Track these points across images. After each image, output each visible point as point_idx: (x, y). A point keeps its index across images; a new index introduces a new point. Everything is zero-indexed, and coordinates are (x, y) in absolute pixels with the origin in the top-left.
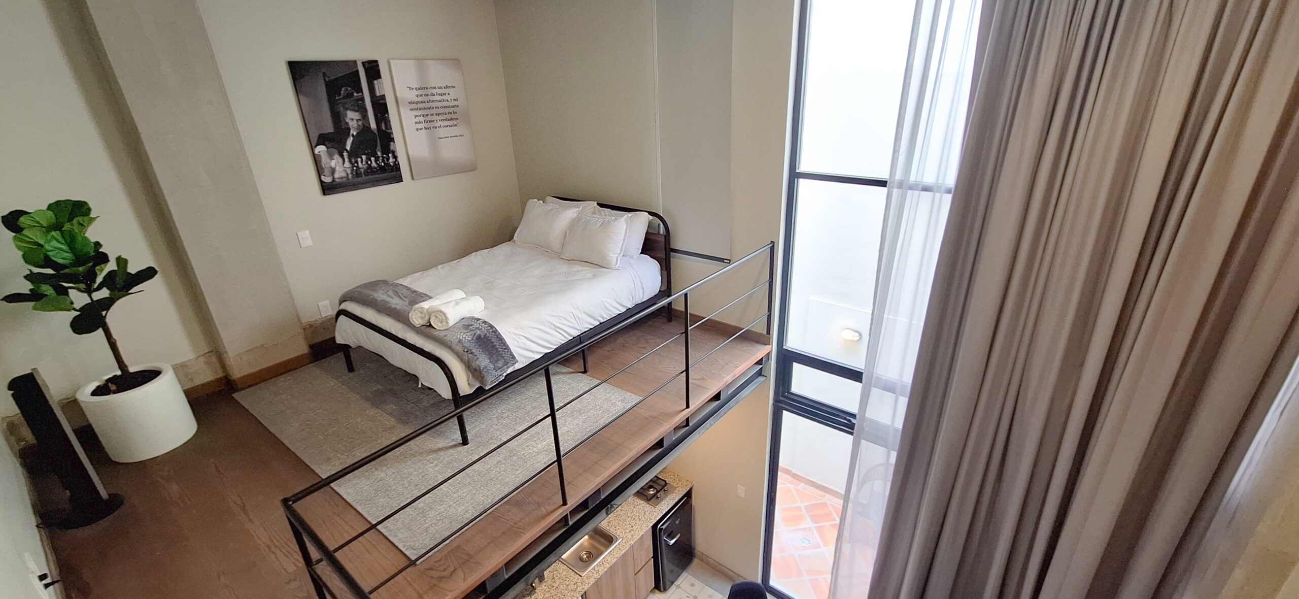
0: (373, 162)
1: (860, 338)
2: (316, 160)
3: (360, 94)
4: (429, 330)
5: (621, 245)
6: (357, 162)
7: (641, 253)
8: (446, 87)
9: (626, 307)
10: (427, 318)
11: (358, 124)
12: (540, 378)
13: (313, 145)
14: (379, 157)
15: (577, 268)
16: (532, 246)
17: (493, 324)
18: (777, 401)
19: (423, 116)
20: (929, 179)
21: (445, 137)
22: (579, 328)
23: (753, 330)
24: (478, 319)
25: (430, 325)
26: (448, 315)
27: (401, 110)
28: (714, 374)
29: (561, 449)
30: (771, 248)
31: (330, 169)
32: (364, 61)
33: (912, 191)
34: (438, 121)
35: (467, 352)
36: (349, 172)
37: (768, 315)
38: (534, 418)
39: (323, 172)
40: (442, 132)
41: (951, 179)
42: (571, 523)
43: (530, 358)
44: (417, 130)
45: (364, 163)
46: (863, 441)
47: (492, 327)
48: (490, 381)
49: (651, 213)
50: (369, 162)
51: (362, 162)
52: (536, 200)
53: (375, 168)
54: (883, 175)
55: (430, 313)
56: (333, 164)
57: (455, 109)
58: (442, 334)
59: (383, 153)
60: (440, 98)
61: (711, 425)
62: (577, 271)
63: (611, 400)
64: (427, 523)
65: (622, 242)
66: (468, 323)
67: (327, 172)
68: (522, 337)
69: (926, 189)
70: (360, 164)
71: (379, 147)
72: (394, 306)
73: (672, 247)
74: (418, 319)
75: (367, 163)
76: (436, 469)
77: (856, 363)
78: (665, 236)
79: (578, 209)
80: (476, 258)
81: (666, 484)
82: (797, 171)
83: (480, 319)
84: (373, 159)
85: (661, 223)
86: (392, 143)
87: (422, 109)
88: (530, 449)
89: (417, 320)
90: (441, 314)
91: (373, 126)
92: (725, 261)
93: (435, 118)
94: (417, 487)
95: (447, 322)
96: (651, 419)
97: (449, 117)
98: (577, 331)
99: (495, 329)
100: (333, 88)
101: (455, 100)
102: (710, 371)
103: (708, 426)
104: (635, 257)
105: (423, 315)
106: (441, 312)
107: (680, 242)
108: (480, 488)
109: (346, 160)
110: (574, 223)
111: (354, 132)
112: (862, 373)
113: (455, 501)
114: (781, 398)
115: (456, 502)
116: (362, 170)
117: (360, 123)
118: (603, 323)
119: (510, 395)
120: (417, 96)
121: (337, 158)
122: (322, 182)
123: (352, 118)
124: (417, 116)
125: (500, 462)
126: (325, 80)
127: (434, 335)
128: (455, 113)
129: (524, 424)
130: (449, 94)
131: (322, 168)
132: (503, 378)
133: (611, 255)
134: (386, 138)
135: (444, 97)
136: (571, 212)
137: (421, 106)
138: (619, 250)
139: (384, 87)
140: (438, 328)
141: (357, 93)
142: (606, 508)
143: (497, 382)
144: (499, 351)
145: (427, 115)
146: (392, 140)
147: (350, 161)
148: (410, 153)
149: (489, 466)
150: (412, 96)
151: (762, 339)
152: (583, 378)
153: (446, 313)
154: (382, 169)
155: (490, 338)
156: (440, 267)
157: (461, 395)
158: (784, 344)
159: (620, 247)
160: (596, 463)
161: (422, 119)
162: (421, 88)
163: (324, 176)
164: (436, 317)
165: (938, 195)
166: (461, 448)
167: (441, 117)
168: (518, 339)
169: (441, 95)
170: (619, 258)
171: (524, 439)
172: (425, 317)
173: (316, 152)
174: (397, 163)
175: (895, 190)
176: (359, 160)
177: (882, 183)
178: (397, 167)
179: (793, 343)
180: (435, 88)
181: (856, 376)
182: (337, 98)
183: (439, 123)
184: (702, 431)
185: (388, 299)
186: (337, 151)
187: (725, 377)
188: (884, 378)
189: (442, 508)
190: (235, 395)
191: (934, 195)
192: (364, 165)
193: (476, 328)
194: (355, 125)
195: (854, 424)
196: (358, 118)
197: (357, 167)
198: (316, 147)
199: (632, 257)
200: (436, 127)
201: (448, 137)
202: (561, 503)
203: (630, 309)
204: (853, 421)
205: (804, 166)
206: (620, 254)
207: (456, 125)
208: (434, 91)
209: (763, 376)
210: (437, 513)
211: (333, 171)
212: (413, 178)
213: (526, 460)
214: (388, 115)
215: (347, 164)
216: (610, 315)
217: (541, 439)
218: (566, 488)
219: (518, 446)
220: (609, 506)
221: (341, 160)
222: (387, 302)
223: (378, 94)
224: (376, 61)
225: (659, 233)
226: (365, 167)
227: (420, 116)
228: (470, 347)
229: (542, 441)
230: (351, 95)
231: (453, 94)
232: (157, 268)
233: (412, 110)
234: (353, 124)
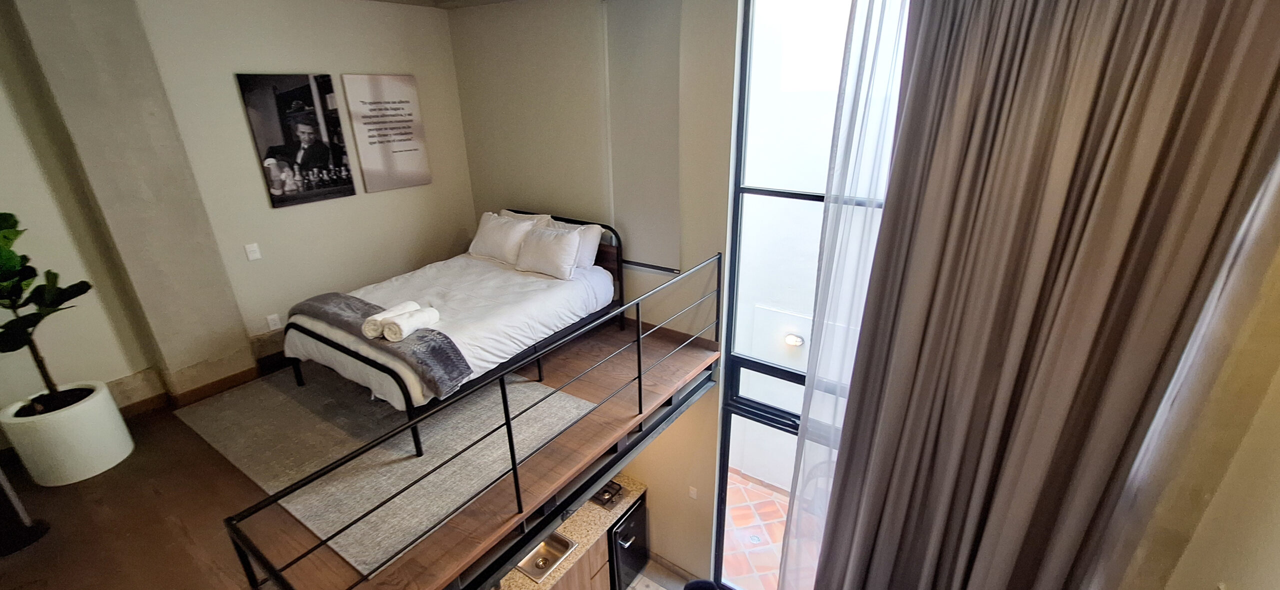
1: (803, 343)
2: (266, 172)
3: (312, 108)
4: (382, 342)
5: (575, 256)
6: (308, 175)
7: (595, 265)
8: (400, 102)
9: (580, 317)
10: (380, 330)
11: (309, 138)
12: (496, 388)
13: (263, 157)
15: (532, 279)
16: (487, 257)
17: (448, 335)
18: (726, 404)
19: (377, 130)
20: (861, 194)
21: (399, 151)
22: (534, 338)
23: (702, 337)
24: (433, 331)
25: (384, 338)
26: (402, 327)
27: (355, 125)
28: (666, 380)
29: (517, 457)
30: (718, 258)
31: (279, 182)
32: (316, 75)
33: (847, 206)
34: (392, 135)
35: (421, 363)
36: (300, 184)
37: (716, 323)
38: (490, 427)
39: (273, 185)
40: (396, 146)
41: (881, 194)
42: (526, 531)
43: (485, 368)
44: (371, 143)
45: (315, 176)
46: (806, 441)
47: (446, 338)
48: (445, 392)
49: (603, 226)
50: (321, 175)
51: (313, 174)
52: (491, 213)
53: (327, 181)
54: (820, 190)
55: (383, 325)
56: (283, 176)
57: (409, 124)
58: (395, 346)
59: (335, 166)
60: (393, 112)
61: (664, 429)
62: (532, 282)
63: (566, 408)
64: (380, 537)
65: (575, 254)
66: (422, 335)
67: (276, 185)
68: (477, 348)
69: (859, 204)
71: (331, 161)
72: (346, 319)
73: (624, 258)
74: (371, 331)
75: (319, 176)
76: (389, 481)
77: (800, 367)
78: (617, 248)
79: (532, 222)
80: (430, 270)
81: (621, 488)
82: (742, 186)
83: (435, 331)
84: (324, 172)
85: (614, 236)
86: (345, 157)
87: (375, 123)
88: (485, 459)
89: (370, 332)
90: (395, 326)
91: (325, 139)
92: (675, 271)
93: (389, 132)
94: (369, 501)
95: (401, 334)
96: (604, 425)
97: (403, 131)
98: (532, 341)
99: (450, 339)
100: (283, 102)
101: (410, 115)
102: (662, 377)
103: (661, 431)
104: (588, 268)
105: (376, 328)
106: (395, 324)
107: (633, 253)
108: (434, 499)
109: (297, 173)
110: (529, 234)
111: (305, 145)
112: (805, 376)
113: (409, 513)
114: (730, 402)
115: (409, 515)
116: (313, 183)
117: (312, 136)
118: (557, 332)
119: (466, 405)
120: (371, 110)
121: (287, 171)
122: (271, 194)
123: (303, 131)
124: (371, 130)
125: (455, 472)
126: (275, 93)
127: (388, 347)
128: (409, 127)
129: (479, 433)
130: (403, 109)
131: (272, 181)
132: (458, 388)
133: (564, 267)
134: (337, 152)
135: (398, 112)
136: (524, 225)
137: (375, 120)
138: (573, 261)
139: (337, 101)
140: (391, 340)
141: (309, 107)
142: (562, 514)
143: (452, 393)
144: (454, 362)
145: (381, 129)
146: (345, 153)
147: (301, 174)
148: (364, 166)
149: (444, 477)
150: (366, 110)
151: (712, 346)
152: (538, 387)
153: (399, 326)
154: (333, 182)
155: (445, 349)
156: (394, 279)
157: (415, 406)
158: (732, 350)
159: (574, 258)
160: (552, 470)
161: (375, 133)
162: (375, 103)
163: (274, 188)
164: (390, 329)
165: (870, 209)
166: (414, 460)
167: (395, 131)
168: (472, 350)
169: (395, 109)
170: (573, 270)
171: (479, 449)
172: (378, 329)
173: (266, 165)
174: (349, 176)
175: (831, 205)
176: (311, 173)
177: (820, 198)
178: (349, 181)
179: (739, 350)
180: (389, 103)
181: (798, 379)
182: (288, 111)
183: (394, 137)
184: (655, 436)
185: (340, 312)
186: (286, 164)
187: (676, 383)
188: (825, 380)
189: (395, 521)
190: (177, 413)
191: (867, 210)
192: (316, 178)
193: (432, 340)
194: (307, 138)
195: (799, 425)
196: (311, 131)
197: (309, 180)
198: (266, 158)
199: (585, 268)
200: (390, 141)
201: (402, 151)
202: (517, 511)
203: (583, 318)
204: (797, 422)
205: (747, 183)
206: (573, 265)
207: (410, 140)
208: (388, 106)
209: (713, 381)
210: (390, 526)
211: (283, 184)
212: (366, 192)
213: (481, 470)
214: (341, 128)
215: (298, 177)
216: (564, 324)
217: (496, 448)
218: (523, 496)
219: (473, 455)
220: (565, 512)
221: (291, 173)
222: (340, 315)
223: (330, 108)
224: (329, 76)
225: (611, 245)
226: (316, 180)
227: (373, 130)
228: (424, 358)
229: (497, 450)
230: (302, 109)
231: (407, 109)
232: (91, 282)
233: (365, 124)
234: (304, 137)
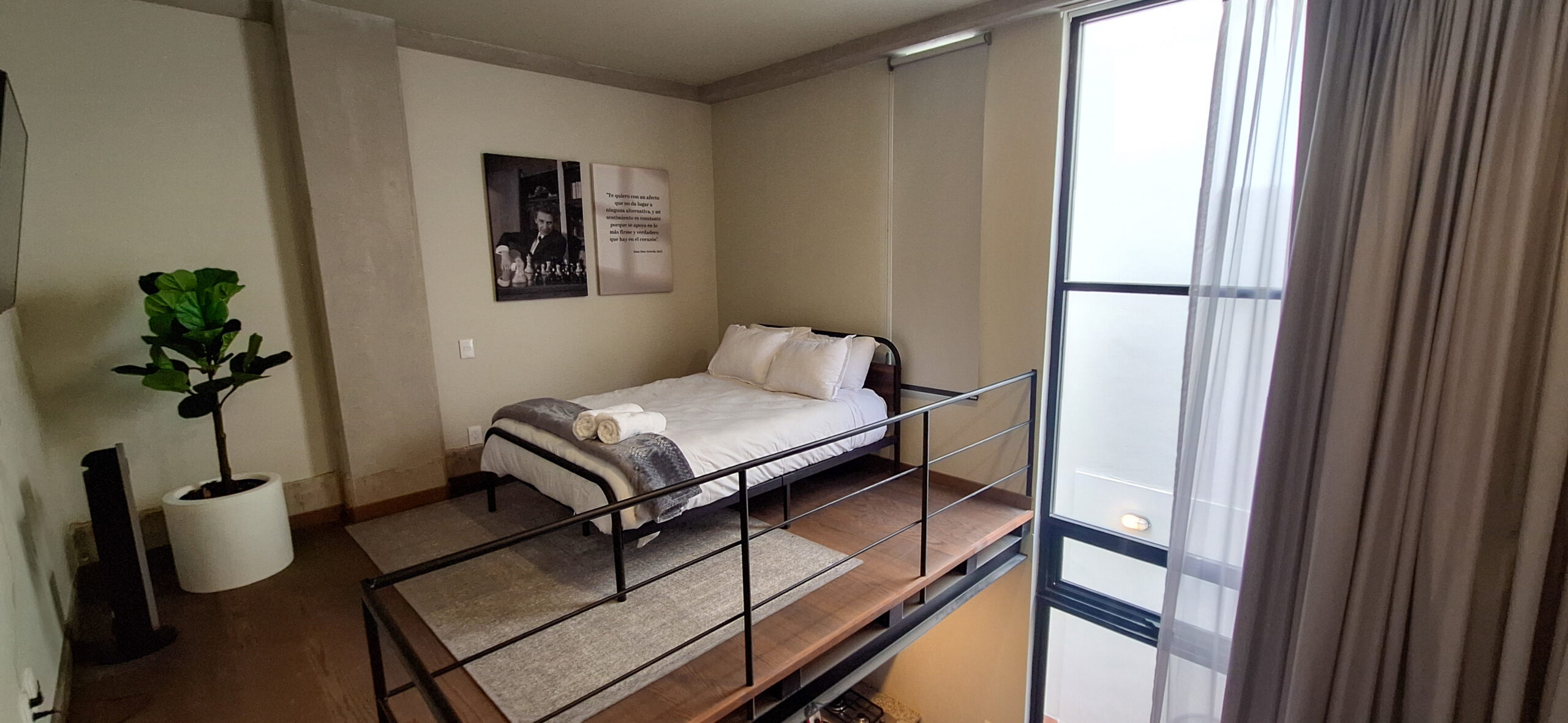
0: (558, 270)
1: (1149, 527)
2: (496, 260)
3: (555, 195)
4: (594, 443)
5: (840, 371)
6: (540, 268)
7: (864, 387)
8: (650, 198)
9: (843, 449)
10: (594, 428)
11: (547, 227)
12: (727, 531)
13: (495, 244)
14: (565, 265)
15: (784, 398)
16: (729, 377)
17: (674, 442)
18: (1040, 591)
19: (620, 226)
20: (1246, 281)
21: (641, 252)
22: (782, 466)
23: (1009, 489)
24: (656, 435)
25: (598, 439)
26: (620, 425)
27: (597, 217)
28: (957, 539)
29: (752, 600)
30: (1032, 377)
31: (508, 272)
32: (565, 161)
33: (1224, 299)
34: (636, 233)
35: (638, 470)
36: (529, 278)
37: (1028, 469)
38: (715, 574)
39: (501, 275)
40: (638, 245)
41: (1279, 280)
42: (755, 717)
43: (717, 493)
44: (612, 240)
46: (1172, 656)
47: (673, 444)
48: (663, 510)
49: (878, 339)
50: (553, 270)
51: (545, 268)
52: (738, 326)
53: (559, 276)
54: (1185, 281)
55: (598, 422)
56: (513, 267)
57: (656, 222)
58: (609, 448)
59: (569, 262)
60: (641, 208)
61: (953, 610)
62: (785, 401)
63: (819, 561)
64: (556, 694)
65: (841, 369)
66: (642, 440)
67: (505, 275)
68: (710, 464)
69: (1244, 294)
70: (543, 270)
71: (567, 254)
72: (556, 419)
73: (902, 383)
74: (583, 430)
75: (551, 270)
76: (579, 627)
77: (1160, 538)
78: (895, 367)
79: (787, 333)
80: (660, 386)
81: (882, 713)
82: (1065, 281)
83: (658, 435)
84: (558, 266)
85: (890, 352)
86: (581, 252)
87: (619, 218)
88: (706, 612)
89: (581, 431)
90: (612, 423)
91: (564, 230)
93: (633, 229)
94: (550, 648)
95: (618, 434)
96: (873, 587)
97: (648, 229)
98: (780, 469)
99: (677, 447)
100: (527, 186)
101: (657, 212)
102: (952, 535)
103: (949, 611)
104: (857, 389)
105: (589, 425)
106: (612, 420)
107: (915, 375)
108: (634, 655)
109: (529, 264)
110: (782, 350)
111: (541, 235)
112: (1166, 552)
113: (598, 669)
114: (1047, 589)
115: (598, 671)
117: (550, 226)
118: (812, 464)
119: (686, 548)
120: (617, 204)
121: (518, 261)
122: (497, 285)
123: (542, 219)
124: (613, 225)
125: (664, 625)
126: (519, 176)
127: (601, 449)
128: (655, 226)
129: (701, 581)
130: (651, 205)
131: (500, 270)
132: (681, 514)
133: (827, 383)
134: (575, 245)
135: (646, 208)
136: (780, 337)
137: (619, 214)
138: (838, 377)
139: (582, 190)
140: (605, 442)
141: (552, 194)
142: (806, 707)
143: (672, 518)
144: (679, 475)
145: (625, 225)
146: (583, 248)
147: (532, 266)
148: (600, 265)
149: (650, 629)
150: (611, 203)
151: (1022, 502)
152: (782, 535)
153: (617, 422)
154: (567, 279)
155: (670, 457)
156: (616, 391)
157: (624, 529)
158: (1051, 511)
159: (839, 375)
160: (796, 635)
161: (618, 229)
162: (623, 196)
163: (501, 279)
164: (606, 427)
165: (1261, 302)
166: (614, 605)
167: (639, 229)
168: (704, 466)
169: (643, 205)
170: (837, 389)
171: (699, 600)
172: (592, 427)
173: (497, 252)
174: (584, 273)
175: (1200, 298)
176: (543, 265)
177: (1182, 291)
178: (583, 279)
179: (1061, 509)
180: (637, 197)
181: (1155, 555)
182: (530, 197)
183: (637, 235)
184: (942, 616)
185: (551, 413)
186: (519, 253)
187: (971, 543)
188: (1198, 558)
189: (578, 676)
190: (349, 529)
191: (1256, 304)
192: (548, 272)
193: (654, 444)
194: (545, 227)
195: (1158, 629)
196: (549, 221)
197: (540, 274)
198: (497, 246)
199: (852, 390)
200: (632, 240)
201: (644, 252)
202: (745, 682)
203: (847, 452)
204: (1156, 624)
205: (1074, 275)
206: (838, 383)
207: (655, 240)
208: (636, 201)
209: (1022, 554)
210: (571, 682)
211: (512, 274)
212: (599, 294)
213: (699, 625)
214: (582, 220)
215: (528, 269)
216: (822, 455)
217: (722, 601)
218: (755, 665)
219: (690, 607)
220: (810, 704)
221: (522, 264)
222: (548, 416)
223: (574, 197)
224: (578, 163)
225: (887, 364)
226: (548, 274)
227: (617, 225)
228: (643, 464)
229: (723, 603)
230: (545, 195)
231: (656, 205)
232: (292, 354)
233: (608, 218)
234: (542, 226)
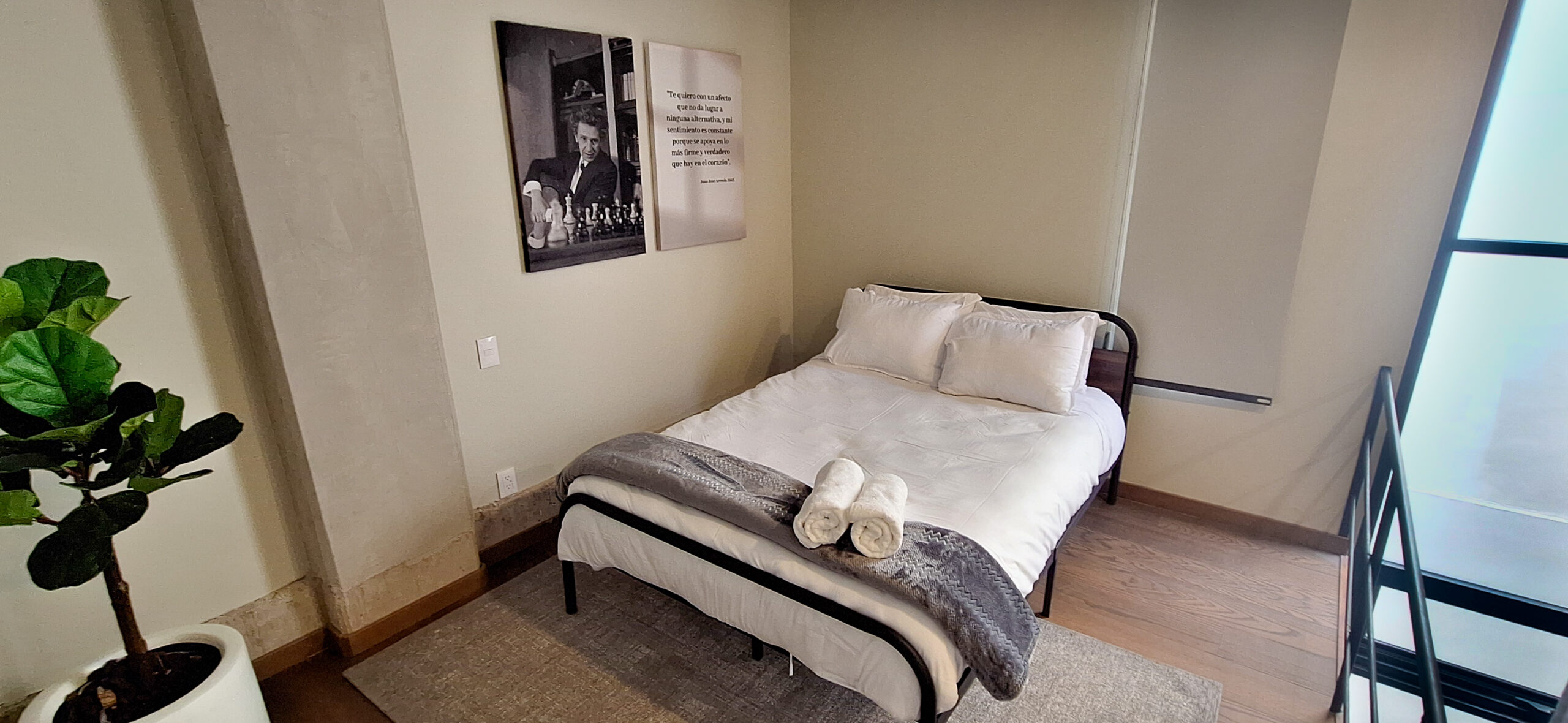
0: (607, 217)
2: (522, 205)
3: (601, 95)
7: (1085, 380)
8: (719, 98)
10: (840, 529)
11: (592, 148)
13: (522, 179)
14: (616, 207)
19: (684, 142)
21: (710, 181)
25: (850, 547)
26: (892, 518)
27: (655, 129)
31: (542, 224)
32: (612, 38)
34: (703, 153)
36: (570, 232)
39: (531, 230)
40: (707, 172)
44: (674, 165)
45: (594, 217)
50: (602, 216)
51: (591, 216)
52: (862, 290)
53: (610, 227)
56: (548, 215)
57: (726, 136)
59: (622, 203)
60: (709, 115)
67: (537, 229)
71: (619, 191)
74: (818, 532)
75: (598, 216)
79: (951, 305)
84: (607, 210)
85: (1122, 333)
86: (637, 185)
87: (683, 130)
89: (813, 533)
90: (879, 521)
91: (614, 152)
92: (1259, 400)
93: (699, 147)
97: (718, 147)
100: (562, 78)
101: (729, 120)
105: (831, 525)
106: (876, 516)
109: (569, 209)
111: (584, 161)
116: (590, 229)
117: (596, 146)
120: (679, 107)
121: (555, 205)
122: (526, 246)
123: (585, 133)
124: (676, 142)
126: (552, 64)
128: (726, 142)
130: (721, 110)
131: (531, 222)
134: (630, 174)
135: (715, 115)
137: (683, 125)
139: (635, 87)
140: (868, 553)
141: (597, 93)
145: (690, 142)
146: (638, 179)
147: (574, 213)
148: (659, 204)
150: (673, 107)
153: (885, 519)
154: (619, 229)
157: (939, 712)
161: (681, 147)
162: (686, 96)
163: (533, 236)
164: (867, 528)
167: (708, 147)
169: (712, 109)
172: (835, 528)
173: (525, 192)
174: (640, 220)
176: (588, 210)
178: (639, 228)
180: (704, 97)
182: (566, 97)
183: (705, 157)
186: (556, 193)
190: (348, 674)
192: (594, 220)
194: (588, 149)
197: (583, 223)
198: (525, 183)
200: (699, 163)
201: (714, 181)
207: (726, 163)
208: (703, 103)
211: (547, 228)
212: (658, 248)
214: (637, 135)
215: (569, 218)
221: (560, 210)
223: (626, 100)
224: (629, 41)
225: (1117, 348)
226: (594, 223)
227: (680, 142)
230: (587, 95)
231: (728, 110)
233: (669, 130)
